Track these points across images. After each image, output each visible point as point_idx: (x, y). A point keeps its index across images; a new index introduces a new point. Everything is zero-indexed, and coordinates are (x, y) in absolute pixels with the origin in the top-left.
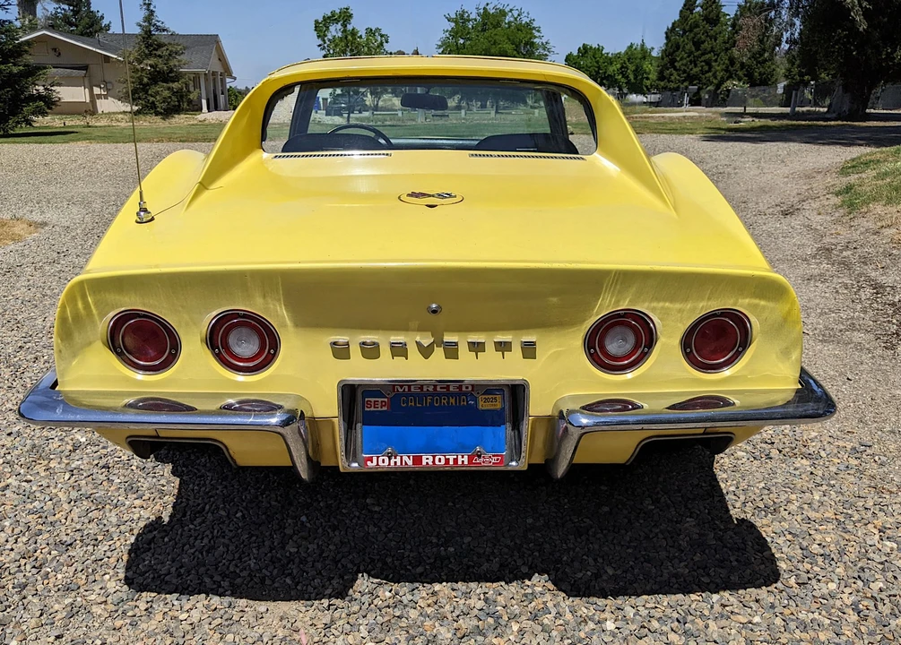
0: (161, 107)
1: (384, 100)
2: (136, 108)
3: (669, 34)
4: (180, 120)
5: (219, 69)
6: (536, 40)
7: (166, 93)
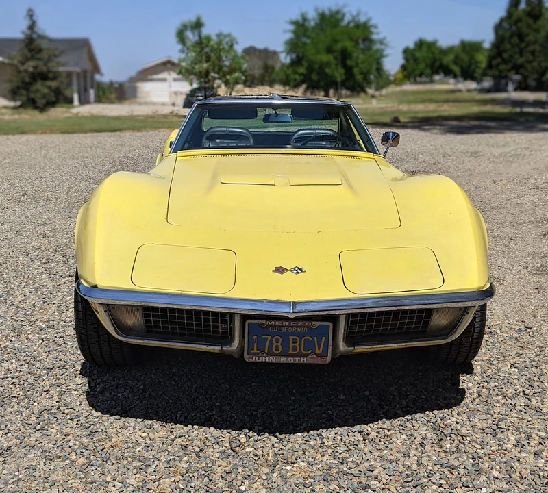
0: (41, 102)
1: (237, 92)
2: (18, 103)
3: (498, 28)
4: (58, 112)
5: (89, 67)
6: (374, 37)
7: (46, 91)
